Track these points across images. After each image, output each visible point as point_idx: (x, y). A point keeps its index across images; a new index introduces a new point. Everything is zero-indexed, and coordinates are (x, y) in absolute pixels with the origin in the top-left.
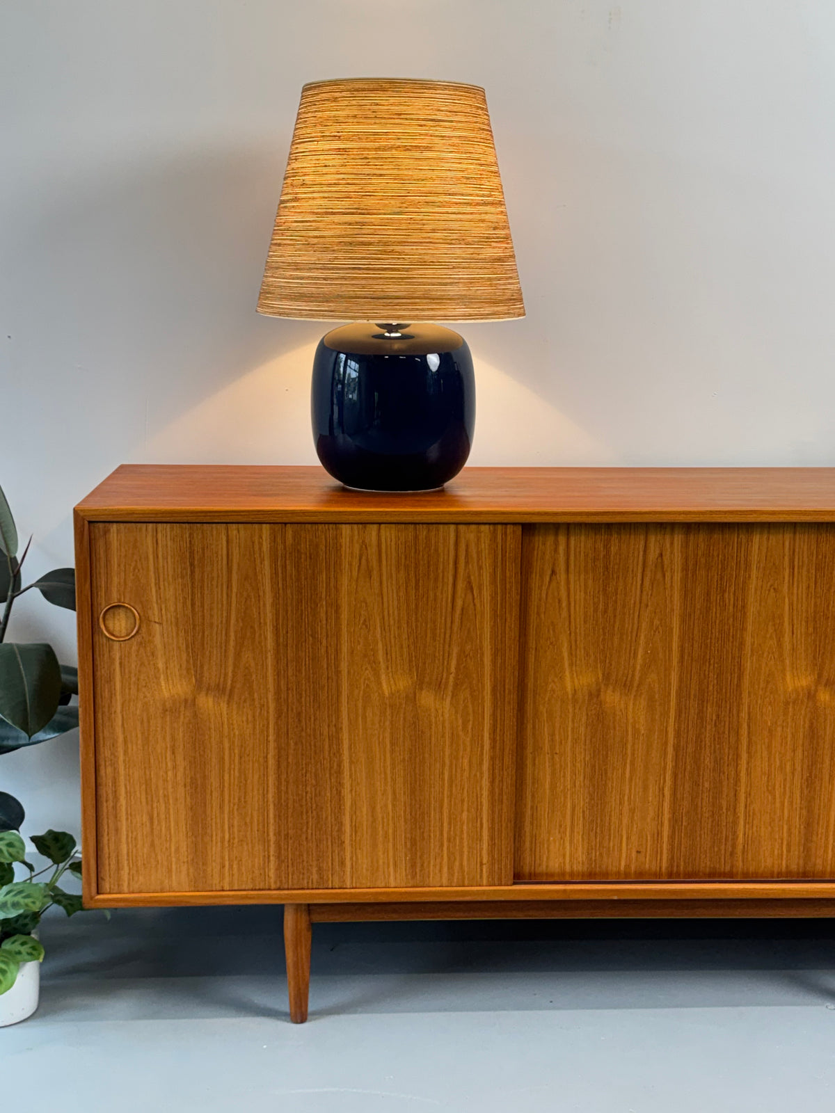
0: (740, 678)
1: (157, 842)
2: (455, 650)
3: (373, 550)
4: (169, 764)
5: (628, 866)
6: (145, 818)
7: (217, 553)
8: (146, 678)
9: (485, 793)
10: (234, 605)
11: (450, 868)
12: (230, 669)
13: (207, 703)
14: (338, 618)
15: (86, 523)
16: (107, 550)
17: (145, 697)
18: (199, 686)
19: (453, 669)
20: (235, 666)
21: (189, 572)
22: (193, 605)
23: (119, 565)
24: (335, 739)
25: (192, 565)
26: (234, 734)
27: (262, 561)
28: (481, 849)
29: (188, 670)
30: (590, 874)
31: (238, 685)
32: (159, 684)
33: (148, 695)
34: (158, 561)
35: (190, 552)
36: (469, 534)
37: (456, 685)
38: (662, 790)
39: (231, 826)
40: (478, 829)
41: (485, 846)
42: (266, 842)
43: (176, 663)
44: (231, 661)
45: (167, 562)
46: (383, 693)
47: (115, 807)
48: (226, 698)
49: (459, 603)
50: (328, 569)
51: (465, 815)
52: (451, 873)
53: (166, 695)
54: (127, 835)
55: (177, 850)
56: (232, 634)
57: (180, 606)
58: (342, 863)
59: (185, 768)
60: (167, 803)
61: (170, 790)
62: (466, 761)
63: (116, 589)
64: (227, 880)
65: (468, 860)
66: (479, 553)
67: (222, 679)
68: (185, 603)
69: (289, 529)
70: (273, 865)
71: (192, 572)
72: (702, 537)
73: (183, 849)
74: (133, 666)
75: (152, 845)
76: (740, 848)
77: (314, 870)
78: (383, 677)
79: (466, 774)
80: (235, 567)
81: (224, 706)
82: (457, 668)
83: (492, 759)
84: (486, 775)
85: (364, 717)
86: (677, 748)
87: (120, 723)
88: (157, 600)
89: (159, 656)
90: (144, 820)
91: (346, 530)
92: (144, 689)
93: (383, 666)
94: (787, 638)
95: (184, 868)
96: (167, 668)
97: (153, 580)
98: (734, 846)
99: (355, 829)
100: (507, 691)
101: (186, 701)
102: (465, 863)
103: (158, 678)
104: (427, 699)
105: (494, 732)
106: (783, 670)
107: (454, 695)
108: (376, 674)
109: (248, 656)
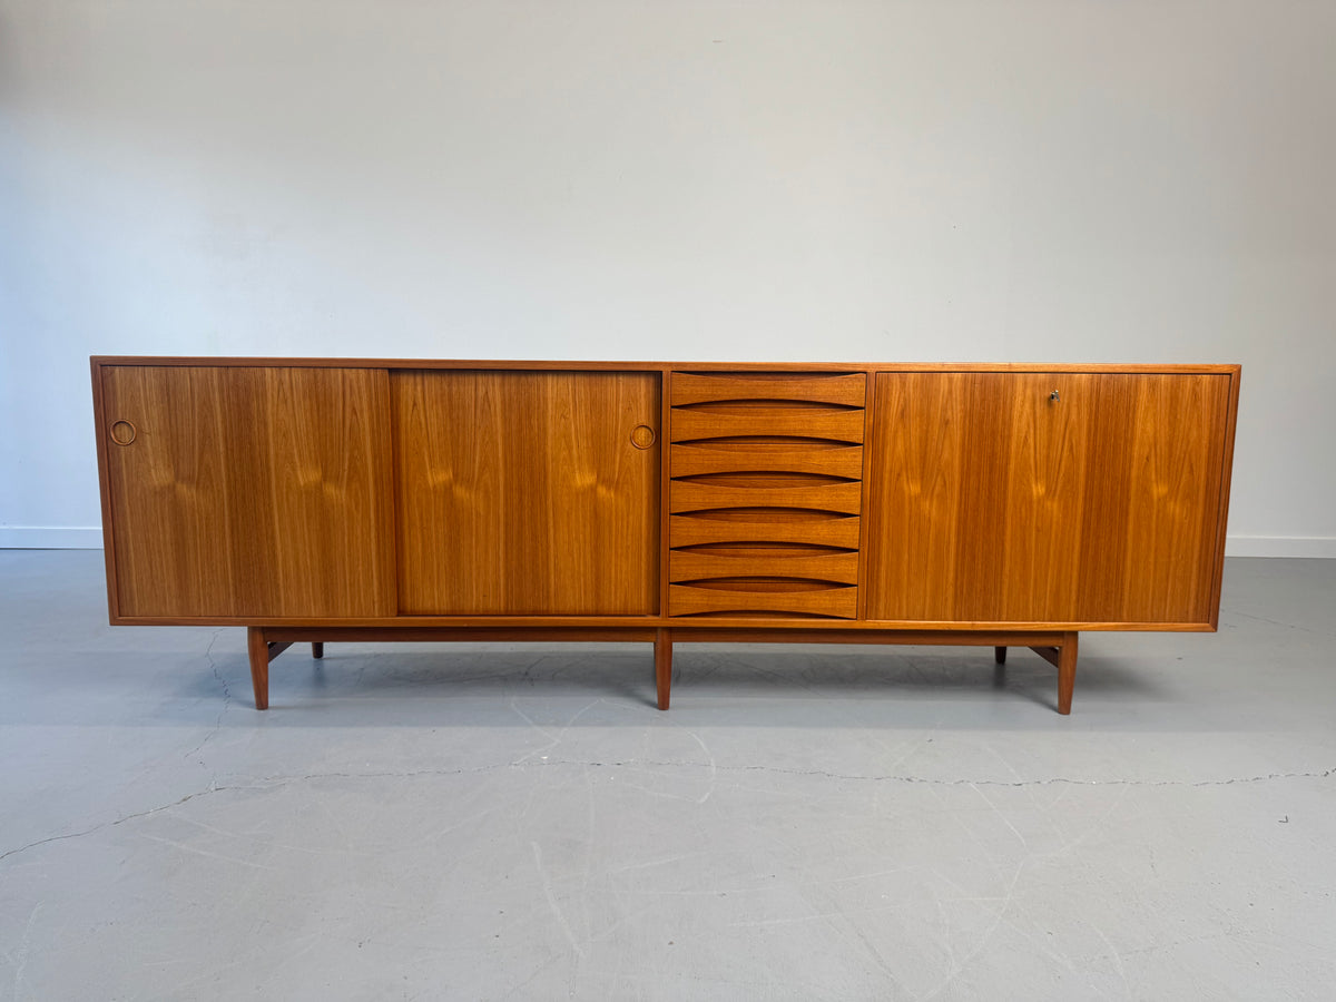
0: (545, 477)
1: (155, 582)
2: (347, 455)
3: (286, 386)
4: (160, 530)
5: (477, 606)
7: (184, 387)
8: (142, 471)
9: (374, 553)
10: (196, 422)
11: (352, 603)
12: (197, 466)
13: (182, 488)
14: (266, 432)
15: (99, 367)
16: (114, 384)
17: (142, 483)
18: (177, 477)
19: (346, 468)
20: (200, 465)
21: (166, 400)
22: (170, 422)
24: (269, 515)
25: (168, 394)
26: (202, 510)
27: (214, 393)
28: (373, 592)
29: (169, 466)
30: (453, 610)
31: (203, 477)
33: (143, 481)
34: (146, 392)
35: (166, 386)
36: (351, 374)
38: (497, 554)
39: (203, 573)
40: (370, 578)
41: (376, 590)
42: (226, 584)
43: (161, 461)
44: (197, 460)
45: (152, 392)
46: (300, 484)
47: (127, 558)
48: (195, 485)
49: (348, 422)
50: (258, 397)
51: (360, 568)
52: (353, 608)
53: (156, 482)
54: (136, 577)
55: (169, 587)
56: (197, 442)
57: (162, 423)
58: (279, 600)
59: (171, 533)
60: (161, 556)
61: (162, 547)
62: (359, 531)
63: (120, 410)
64: (203, 609)
65: (365, 598)
66: (359, 388)
67: (192, 473)
68: (165, 420)
69: (231, 370)
70: (232, 600)
71: (169, 400)
72: (513, 379)
73: (173, 587)
74: (134, 463)
75: (153, 583)
76: (552, 594)
78: (299, 472)
79: (359, 540)
80: (196, 397)
81: (194, 492)
82: (349, 467)
83: (377, 530)
84: (374, 540)
85: (288, 499)
86: (506, 525)
87: (127, 502)
88: (147, 417)
89: (150, 456)
90: (146, 566)
91: (268, 371)
92: (141, 478)
93: (298, 464)
94: (575, 452)
95: (174, 601)
96: (155, 464)
97: (144, 405)
98: (548, 592)
99: (286, 576)
100: (385, 485)
101: (169, 486)
102: (362, 601)
103: (150, 471)
104: (330, 489)
105: (377, 512)
106: (574, 472)
107: (348, 485)
108: (294, 470)
109: (208, 458)
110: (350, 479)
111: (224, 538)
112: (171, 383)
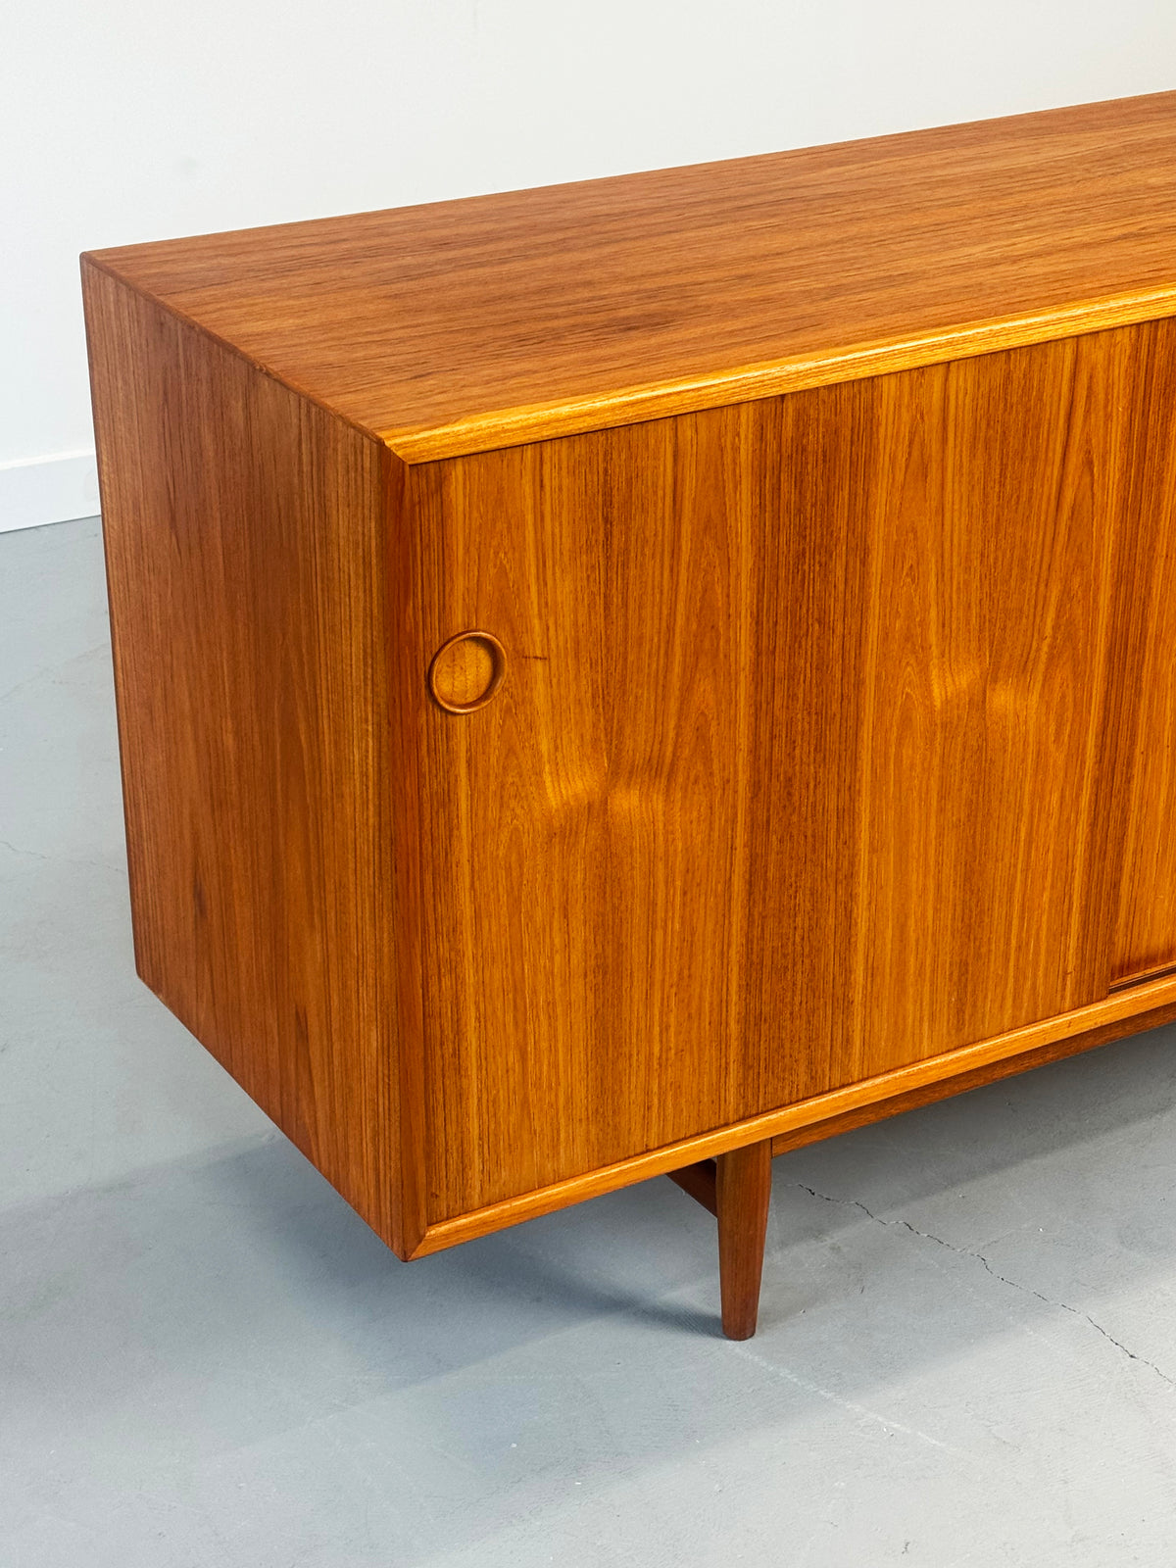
1: (532, 1096)
2: (1055, 592)
3: (933, 420)
4: (557, 941)
6: (513, 1057)
7: (655, 485)
8: (516, 780)
9: (1080, 848)
10: (682, 589)
11: (1017, 996)
12: (672, 723)
13: (627, 802)
14: (864, 575)
15: (407, 469)
16: (443, 518)
17: (515, 817)
18: (615, 771)
19: (1048, 631)
20: (681, 715)
21: (601, 537)
22: (607, 607)
23: (467, 550)
24: (847, 814)
25: (607, 520)
26: (675, 851)
27: (737, 485)
28: (1067, 948)
29: (595, 743)
31: (687, 752)
32: (541, 785)
33: (518, 811)
34: (543, 527)
35: (604, 494)
37: (1051, 658)
39: (665, 1028)
40: (1065, 916)
41: (1073, 943)
42: (722, 1043)
43: (572, 735)
44: (673, 706)
45: (561, 524)
46: (933, 706)
47: (457, 1054)
48: (664, 781)
49: (1069, 495)
50: (854, 476)
51: (1046, 896)
52: (1016, 1006)
53: (554, 803)
54: (480, 1099)
55: (569, 1099)
56: (678, 650)
57: (583, 611)
58: (848, 1041)
59: (585, 942)
60: (551, 1018)
61: (558, 990)
62: (1055, 797)
63: (461, 601)
64: (654, 1130)
65: (1046, 976)
66: (1108, 388)
67: (656, 747)
68: (592, 606)
69: (789, 406)
70: (733, 1079)
71: (608, 536)
73: (580, 1093)
74: (493, 760)
75: (525, 1102)
77: (802, 1069)
78: (934, 673)
79: (1053, 822)
80: (687, 506)
81: (659, 804)
82: (1056, 627)
83: (1097, 782)
84: (1084, 818)
87: (468, 884)
88: (539, 610)
89: (543, 729)
90: (511, 1059)
91: (891, 386)
92: (513, 803)
93: (935, 651)
95: (581, 1131)
96: (556, 748)
97: (533, 570)
99: (872, 972)
100: (1130, 650)
101: (590, 806)
102: (1040, 980)
103: (539, 774)
104: (1002, 698)
105: (1103, 733)
107: (1047, 678)
108: (924, 670)
109: (704, 689)
111: (727, 914)
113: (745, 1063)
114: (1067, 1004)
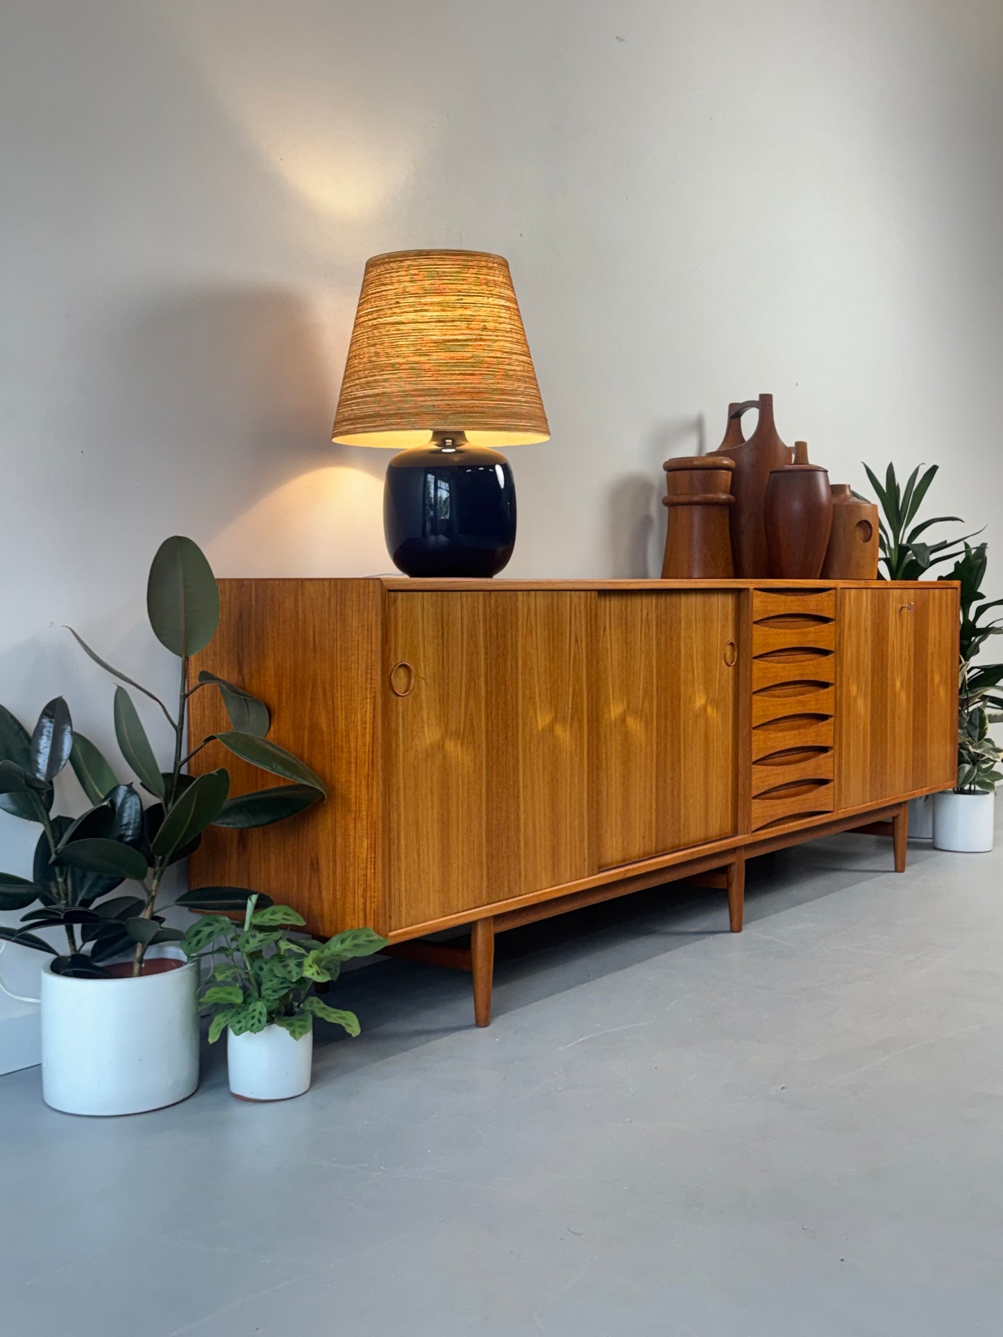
0: (680, 701)
1: (422, 876)
2: (571, 690)
4: (429, 804)
5: (639, 849)
6: (415, 855)
8: (417, 729)
9: (586, 803)
10: (464, 660)
11: (571, 865)
12: (463, 716)
13: (450, 746)
14: (517, 668)
15: (387, 591)
16: (396, 615)
17: (416, 745)
18: (446, 732)
19: (570, 705)
21: (441, 634)
22: (443, 663)
23: (402, 629)
24: (516, 768)
25: (442, 627)
26: (465, 772)
27: (479, 622)
28: (585, 847)
29: (440, 718)
30: (624, 860)
31: (467, 729)
32: (423, 731)
33: (417, 742)
34: (424, 625)
36: (576, 598)
39: (463, 854)
40: (583, 833)
41: (586, 845)
42: (481, 863)
43: (433, 713)
44: (463, 708)
45: (429, 625)
47: (398, 849)
48: (461, 741)
49: (572, 654)
50: (512, 628)
51: (577, 822)
52: (571, 869)
54: (405, 873)
55: (434, 880)
56: (464, 686)
57: (436, 664)
58: (520, 874)
59: (438, 806)
60: (428, 839)
61: (430, 827)
62: (577, 779)
63: (400, 649)
65: (579, 858)
66: (581, 613)
67: (458, 725)
68: (438, 661)
69: (493, 596)
70: (485, 884)
71: (443, 633)
73: (437, 879)
74: (410, 719)
75: (419, 878)
76: (682, 825)
77: (506, 884)
78: (538, 714)
79: (577, 789)
80: (465, 628)
81: (459, 748)
82: (572, 704)
83: (589, 774)
84: (586, 788)
85: (530, 748)
86: (657, 757)
87: (402, 771)
88: (423, 658)
89: (424, 709)
91: (520, 596)
92: (416, 739)
93: (538, 706)
94: (696, 672)
95: (437, 896)
96: (428, 718)
97: (421, 641)
98: (680, 824)
99: (526, 843)
100: (594, 719)
101: (439, 745)
102: (577, 860)
103: (423, 728)
104: (559, 730)
105: (589, 754)
106: (695, 694)
107: (571, 726)
108: (535, 713)
109: (472, 703)
110: (572, 718)
111: (481, 806)
112: (445, 613)
113: (489, 879)
114: (586, 874)
